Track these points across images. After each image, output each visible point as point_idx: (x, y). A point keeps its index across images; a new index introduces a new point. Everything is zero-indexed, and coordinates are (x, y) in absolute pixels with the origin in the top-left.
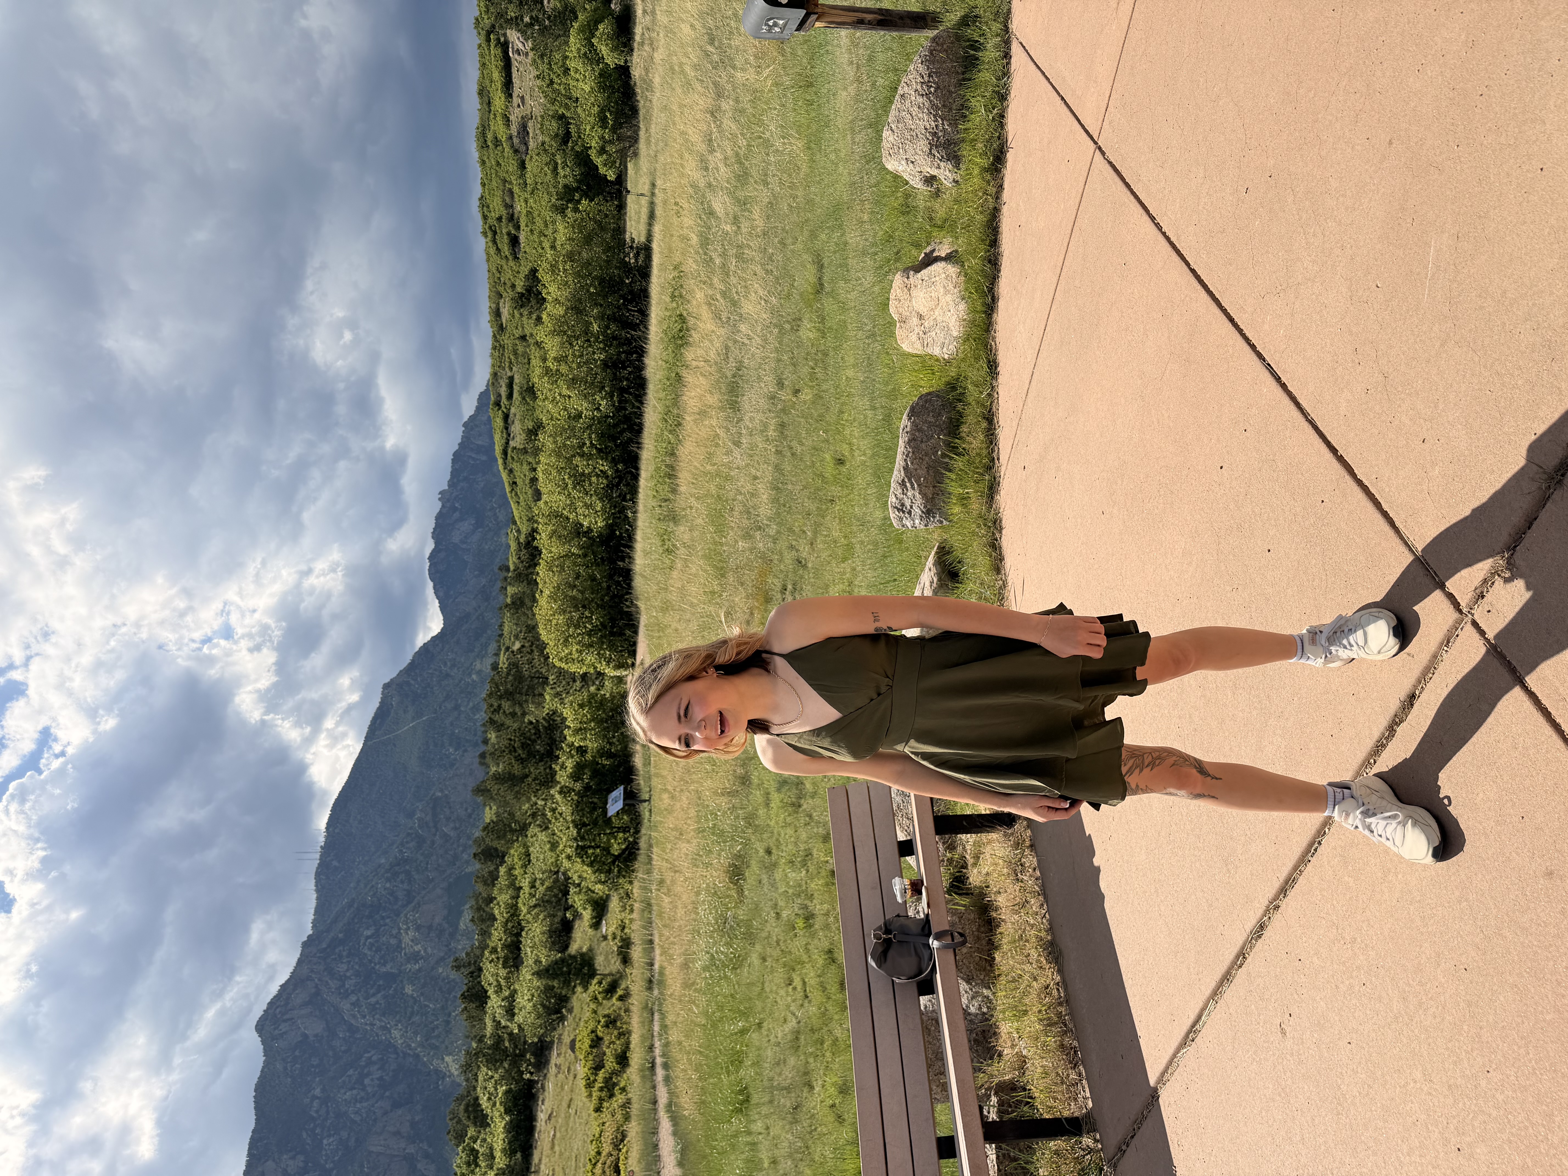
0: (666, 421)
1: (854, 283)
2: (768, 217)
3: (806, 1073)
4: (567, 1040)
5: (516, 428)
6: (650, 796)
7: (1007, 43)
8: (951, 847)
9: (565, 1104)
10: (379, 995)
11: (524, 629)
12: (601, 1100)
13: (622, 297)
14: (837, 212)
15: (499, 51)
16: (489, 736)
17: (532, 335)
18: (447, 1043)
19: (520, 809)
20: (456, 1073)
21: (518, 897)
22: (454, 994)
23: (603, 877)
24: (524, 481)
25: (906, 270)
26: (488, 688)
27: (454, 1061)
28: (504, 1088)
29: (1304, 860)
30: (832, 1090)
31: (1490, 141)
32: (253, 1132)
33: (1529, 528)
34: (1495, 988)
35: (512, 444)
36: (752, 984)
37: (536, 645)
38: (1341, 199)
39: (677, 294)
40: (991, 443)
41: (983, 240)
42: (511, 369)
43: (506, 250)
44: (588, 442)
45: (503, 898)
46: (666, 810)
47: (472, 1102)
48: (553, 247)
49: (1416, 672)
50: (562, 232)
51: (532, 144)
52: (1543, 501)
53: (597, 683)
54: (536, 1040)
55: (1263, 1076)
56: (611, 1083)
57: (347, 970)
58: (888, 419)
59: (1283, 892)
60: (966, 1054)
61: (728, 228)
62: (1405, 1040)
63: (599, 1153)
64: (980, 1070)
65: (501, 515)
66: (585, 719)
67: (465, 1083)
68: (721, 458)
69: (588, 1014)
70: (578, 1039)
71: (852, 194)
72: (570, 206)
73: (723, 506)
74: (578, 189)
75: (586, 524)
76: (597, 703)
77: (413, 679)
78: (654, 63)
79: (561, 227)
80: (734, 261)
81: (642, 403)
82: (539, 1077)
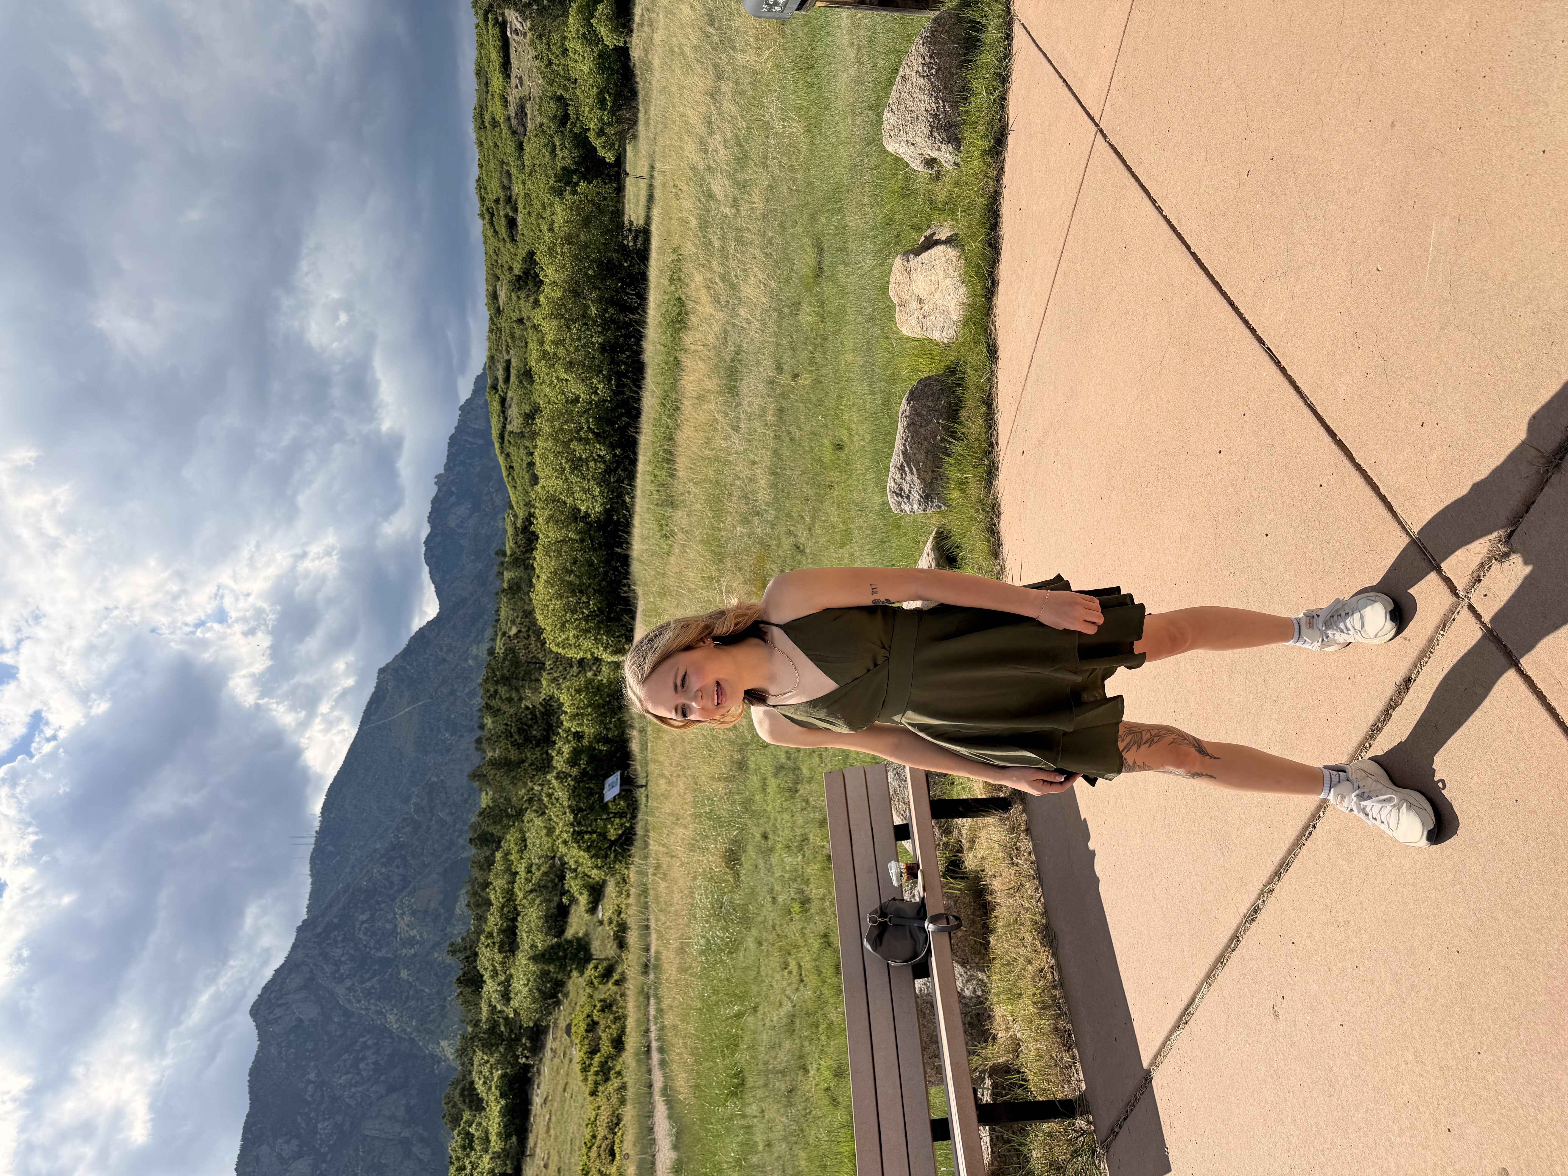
0: (664, 405)
1: (854, 266)
2: (768, 200)
3: (801, 1057)
4: (562, 1024)
5: (514, 412)
6: (647, 781)
7: (1009, 24)
8: (947, 832)
9: (560, 1088)
10: (375, 979)
11: (521, 614)
12: (597, 1084)
13: (621, 280)
14: (837, 194)
15: (497, 31)
16: (486, 721)
17: (529, 318)
18: (442, 1027)
19: (516, 795)
20: (451, 1057)
21: (514, 882)
22: (449, 978)
23: (599, 862)
24: (521, 465)
25: (906, 254)
26: (485, 673)
27: (449, 1046)
28: (500, 1072)
29: (1298, 843)
30: (827, 1074)
31: (1492, 123)
32: (248, 1116)
33: (1527, 512)
34: (1487, 970)
35: (509, 428)
36: (748, 968)
37: (532, 630)
38: (1343, 182)
39: (676, 278)
40: (990, 428)
41: (983, 224)
42: (508, 352)
43: (503, 232)
44: (585, 427)
45: (499, 882)
46: (663, 795)
47: (468, 1086)
48: (551, 230)
49: (1412, 656)
50: (560, 214)
51: (530, 125)
52: (1542, 484)
53: (594, 668)
54: (531, 1024)
55: (1256, 1058)
56: (606, 1067)
57: (342, 955)
58: (887, 404)
59: (1278, 874)
60: (961, 1037)
61: (727, 211)
62: (1397, 1023)
63: (594, 1137)
64: (974, 1053)
65: (498, 500)
66: (582, 705)
67: (460, 1068)
68: (719, 442)
69: (584, 999)
70: (573, 1024)
71: (852, 177)
72: (568, 188)
73: (721, 491)
74: (575, 172)
75: (583, 508)
76: (594, 689)
77: (408, 664)
78: (653, 44)
79: (559, 209)
80: (733, 244)
81: (640, 387)
82: (535, 1061)
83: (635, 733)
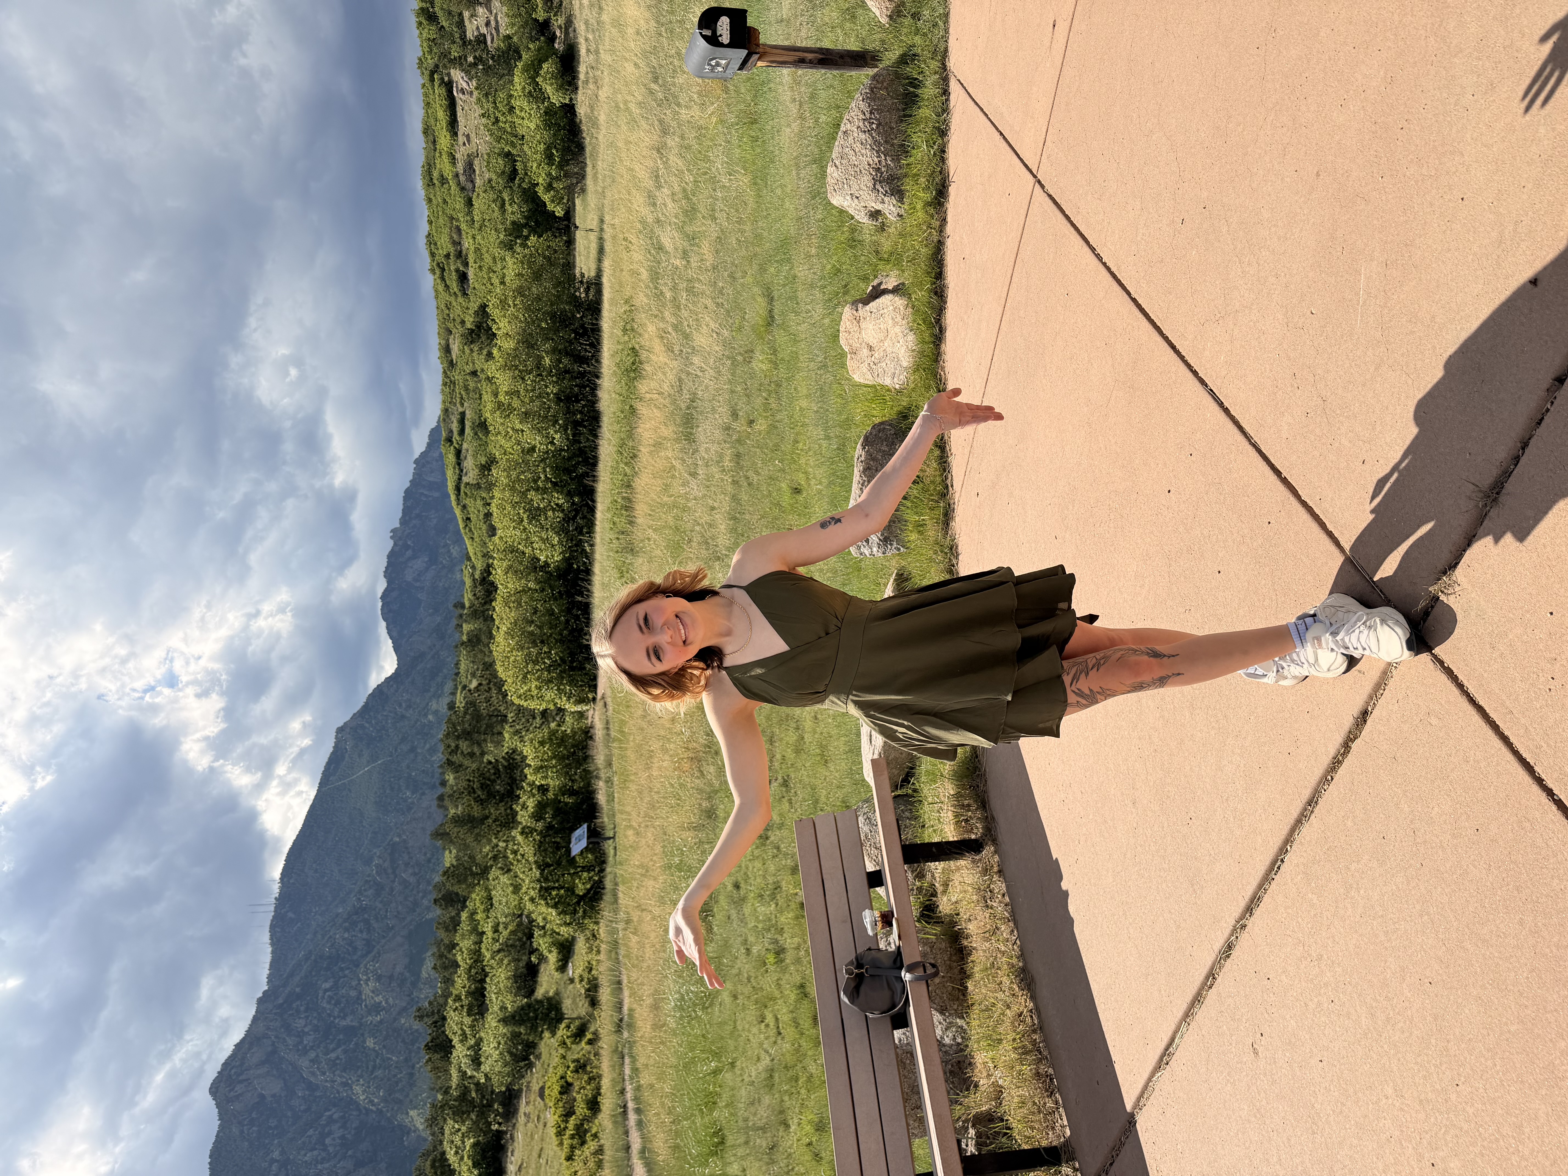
0: (621, 453)
1: (804, 315)
2: (717, 252)
3: (782, 1112)
4: (535, 1087)
5: (469, 463)
6: (615, 833)
7: (946, 80)
8: (920, 876)
9: (535, 1155)
10: (340, 1049)
11: (481, 667)
12: (572, 1147)
13: (575, 331)
14: (785, 245)
15: (443, 91)
16: (447, 777)
17: (483, 370)
18: (411, 1096)
19: (481, 852)
20: (421, 1127)
21: (481, 942)
22: (417, 1045)
23: (568, 919)
24: (478, 516)
25: (855, 303)
26: (445, 728)
27: (419, 1115)
28: (472, 1140)
29: (1268, 878)
30: (808, 1128)
31: (1412, 172)
33: (1470, 545)
34: (1460, 1001)
35: (465, 479)
36: (723, 1023)
37: (492, 682)
38: (1273, 229)
39: (629, 328)
40: (945, 470)
41: (928, 273)
42: (462, 405)
43: (454, 286)
44: (542, 476)
45: (466, 943)
46: (631, 847)
47: (439, 1157)
48: (503, 283)
49: (1368, 688)
50: (512, 267)
51: (478, 182)
52: (1481, 518)
53: (558, 719)
54: (504, 1089)
55: (1238, 1097)
56: (582, 1130)
57: (305, 1026)
58: (842, 449)
59: (1249, 910)
60: (942, 1086)
61: (678, 262)
62: (1375, 1057)
64: (956, 1102)
65: (455, 551)
66: (546, 757)
67: (431, 1138)
68: (677, 489)
69: (557, 1059)
70: (547, 1086)
71: (799, 229)
72: (518, 241)
73: (681, 537)
74: (525, 225)
75: (542, 558)
76: (557, 740)
77: (367, 722)
78: (598, 101)
79: (510, 261)
80: (685, 295)
81: (596, 436)
82: (508, 1127)
83: (601, 784)
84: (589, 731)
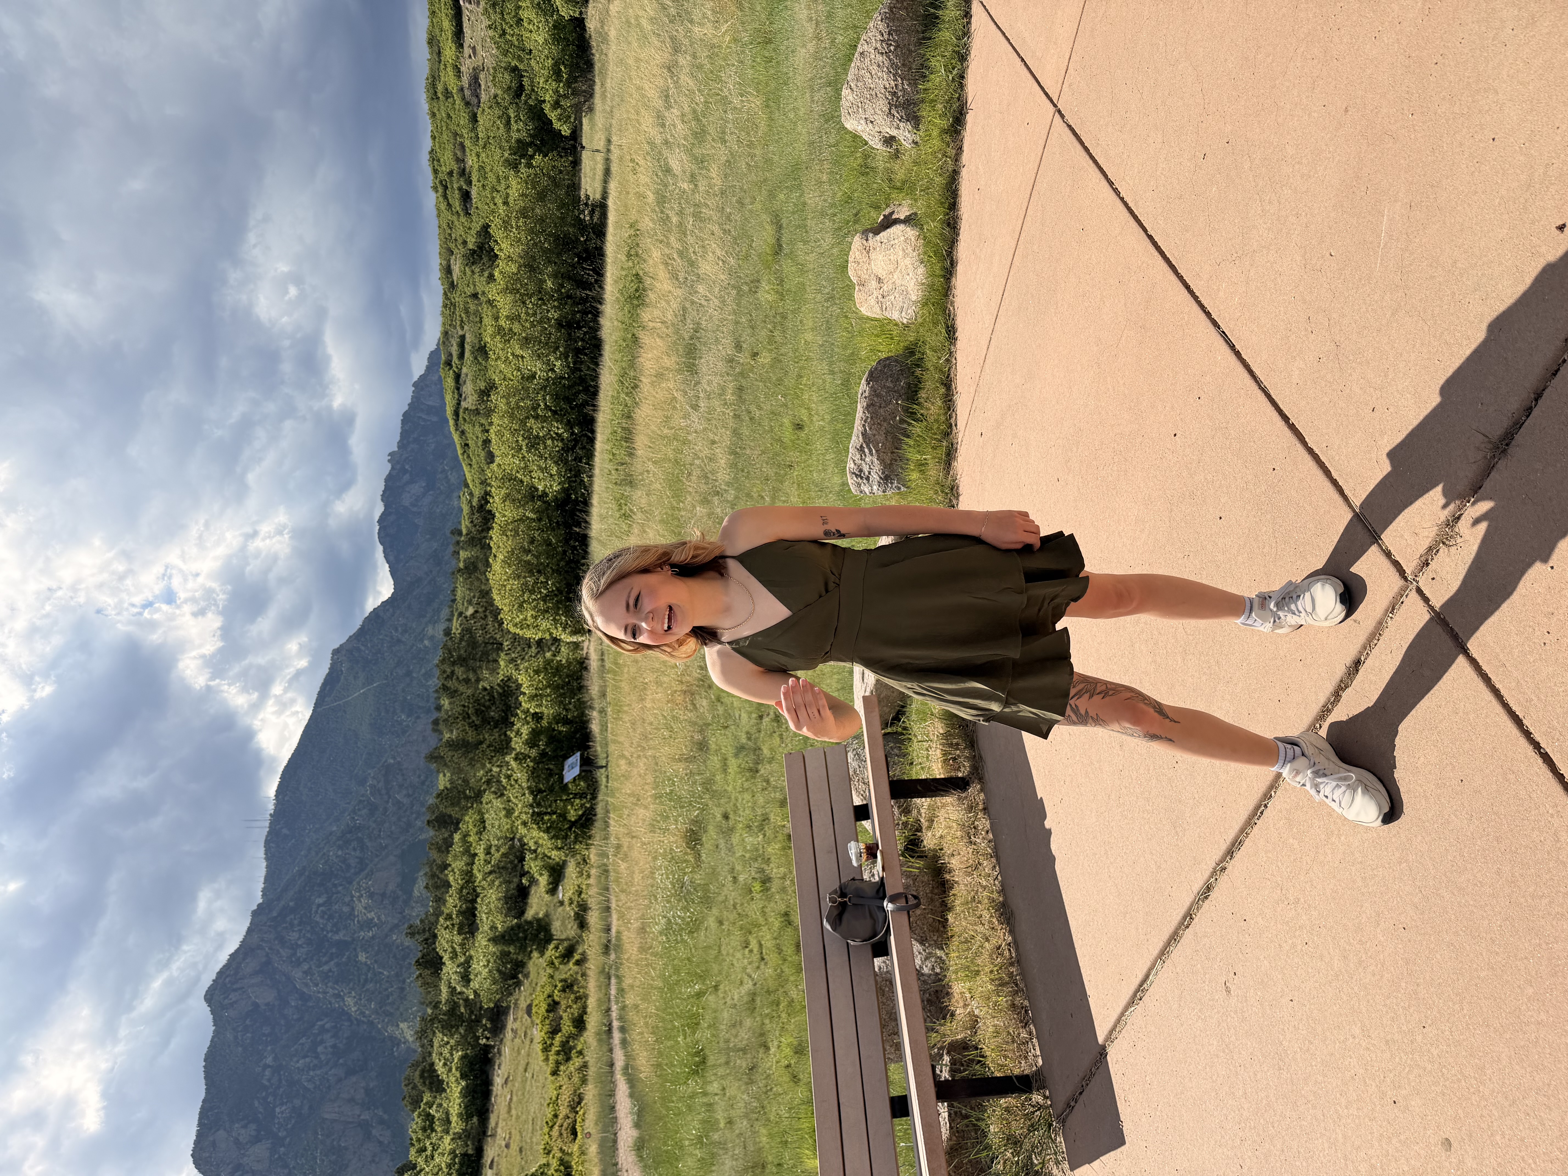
0: (622, 383)
1: (813, 244)
2: (726, 176)
3: (762, 1035)
4: (523, 1005)
5: (468, 388)
6: (607, 762)
7: (968, 2)
8: (906, 811)
9: (521, 1068)
10: (332, 963)
11: (477, 595)
12: (558, 1063)
13: (577, 255)
14: (796, 171)
16: (442, 702)
17: (484, 293)
18: (401, 1009)
19: (474, 777)
20: (411, 1039)
21: (473, 863)
22: (408, 961)
23: (559, 843)
24: (476, 443)
25: (865, 232)
26: (441, 653)
27: (408, 1028)
28: (460, 1053)
29: (1250, 822)
30: (788, 1051)
31: (1443, 110)
32: (204, 1101)
34: (1432, 946)
35: (464, 404)
36: (709, 947)
37: (489, 610)
38: (1297, 166)
39: (633, 253)
40: (949, 409)
41: (942, 203)
42: (462, 328)
43: (457, 205)
44: (542, 404)
45: (458, 865)
46: (623, 776)
47: (428, 1067)
48: (506, 203)
49: (1362, 639)
50: (515, 187)
51: (484, 97)
52: (1488, 470)
53: (553, 649)
54: (492, 1005)
55: (1208, 1033)
56: (567, 1046)
57: (299, 938)
58: (847, 384)
59: (1230, 853)
60: (919, 1014)
61: (685, 186)
62: (1345, 998)
63: (556, 1116)
64: (933, 1030)
65: (453, 478)
66: (540, 685)
67: (420, 1049)
68: (678, 421)
69: (544, 979)
70: (534, 1004)
71: (811, 154)
72: (523, 161)
73: (681, 470)
74: (531, 144)
75: (541, 488)
76: (553, 669)
77: (363, 645)
78: (609, 16)
79: (514, 183)
80: (691, 220)
81: (597, 364)
82: (495, 1042)
83: (595, 714)
84: (584, 662)
